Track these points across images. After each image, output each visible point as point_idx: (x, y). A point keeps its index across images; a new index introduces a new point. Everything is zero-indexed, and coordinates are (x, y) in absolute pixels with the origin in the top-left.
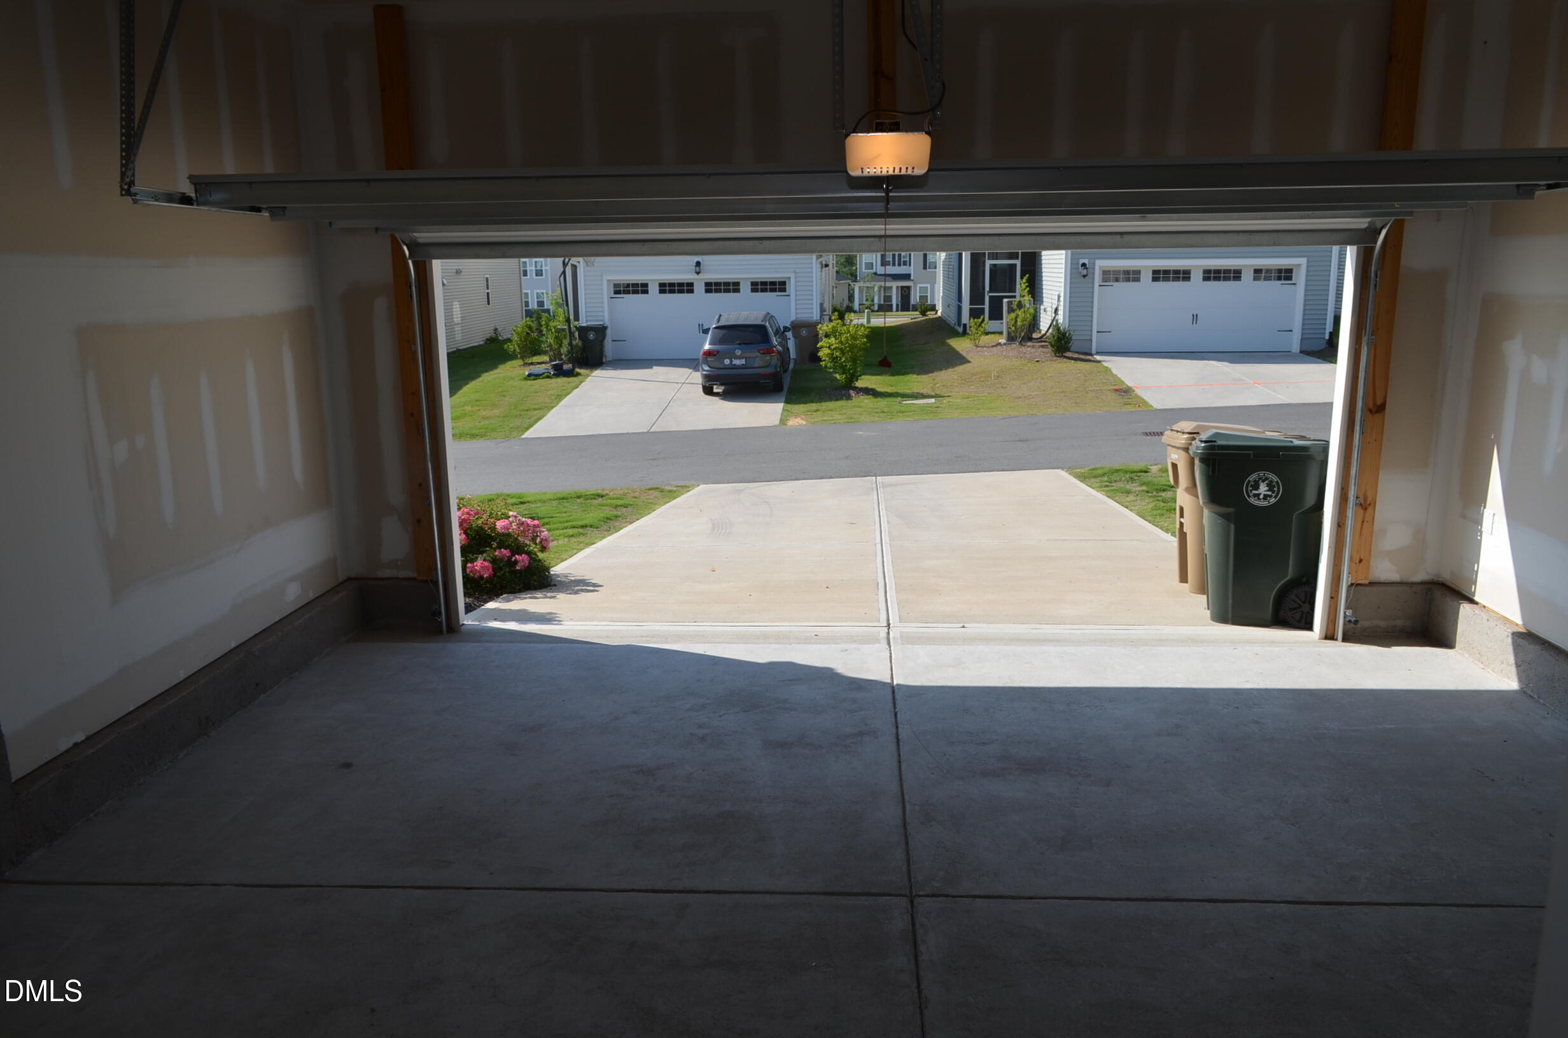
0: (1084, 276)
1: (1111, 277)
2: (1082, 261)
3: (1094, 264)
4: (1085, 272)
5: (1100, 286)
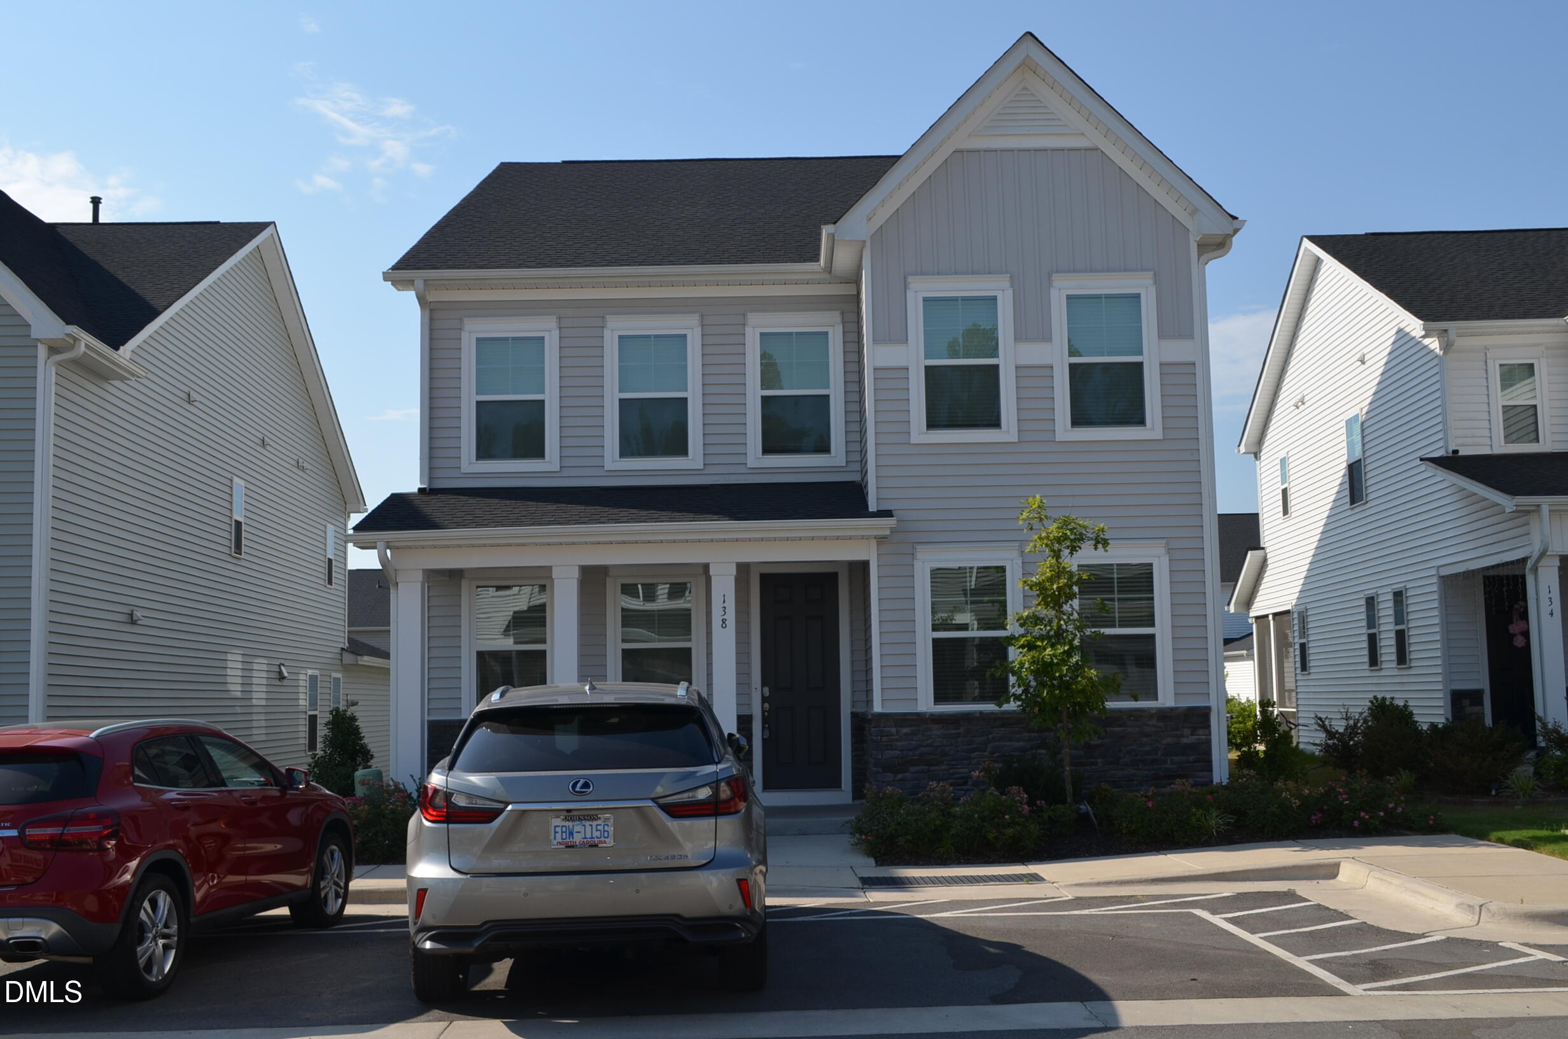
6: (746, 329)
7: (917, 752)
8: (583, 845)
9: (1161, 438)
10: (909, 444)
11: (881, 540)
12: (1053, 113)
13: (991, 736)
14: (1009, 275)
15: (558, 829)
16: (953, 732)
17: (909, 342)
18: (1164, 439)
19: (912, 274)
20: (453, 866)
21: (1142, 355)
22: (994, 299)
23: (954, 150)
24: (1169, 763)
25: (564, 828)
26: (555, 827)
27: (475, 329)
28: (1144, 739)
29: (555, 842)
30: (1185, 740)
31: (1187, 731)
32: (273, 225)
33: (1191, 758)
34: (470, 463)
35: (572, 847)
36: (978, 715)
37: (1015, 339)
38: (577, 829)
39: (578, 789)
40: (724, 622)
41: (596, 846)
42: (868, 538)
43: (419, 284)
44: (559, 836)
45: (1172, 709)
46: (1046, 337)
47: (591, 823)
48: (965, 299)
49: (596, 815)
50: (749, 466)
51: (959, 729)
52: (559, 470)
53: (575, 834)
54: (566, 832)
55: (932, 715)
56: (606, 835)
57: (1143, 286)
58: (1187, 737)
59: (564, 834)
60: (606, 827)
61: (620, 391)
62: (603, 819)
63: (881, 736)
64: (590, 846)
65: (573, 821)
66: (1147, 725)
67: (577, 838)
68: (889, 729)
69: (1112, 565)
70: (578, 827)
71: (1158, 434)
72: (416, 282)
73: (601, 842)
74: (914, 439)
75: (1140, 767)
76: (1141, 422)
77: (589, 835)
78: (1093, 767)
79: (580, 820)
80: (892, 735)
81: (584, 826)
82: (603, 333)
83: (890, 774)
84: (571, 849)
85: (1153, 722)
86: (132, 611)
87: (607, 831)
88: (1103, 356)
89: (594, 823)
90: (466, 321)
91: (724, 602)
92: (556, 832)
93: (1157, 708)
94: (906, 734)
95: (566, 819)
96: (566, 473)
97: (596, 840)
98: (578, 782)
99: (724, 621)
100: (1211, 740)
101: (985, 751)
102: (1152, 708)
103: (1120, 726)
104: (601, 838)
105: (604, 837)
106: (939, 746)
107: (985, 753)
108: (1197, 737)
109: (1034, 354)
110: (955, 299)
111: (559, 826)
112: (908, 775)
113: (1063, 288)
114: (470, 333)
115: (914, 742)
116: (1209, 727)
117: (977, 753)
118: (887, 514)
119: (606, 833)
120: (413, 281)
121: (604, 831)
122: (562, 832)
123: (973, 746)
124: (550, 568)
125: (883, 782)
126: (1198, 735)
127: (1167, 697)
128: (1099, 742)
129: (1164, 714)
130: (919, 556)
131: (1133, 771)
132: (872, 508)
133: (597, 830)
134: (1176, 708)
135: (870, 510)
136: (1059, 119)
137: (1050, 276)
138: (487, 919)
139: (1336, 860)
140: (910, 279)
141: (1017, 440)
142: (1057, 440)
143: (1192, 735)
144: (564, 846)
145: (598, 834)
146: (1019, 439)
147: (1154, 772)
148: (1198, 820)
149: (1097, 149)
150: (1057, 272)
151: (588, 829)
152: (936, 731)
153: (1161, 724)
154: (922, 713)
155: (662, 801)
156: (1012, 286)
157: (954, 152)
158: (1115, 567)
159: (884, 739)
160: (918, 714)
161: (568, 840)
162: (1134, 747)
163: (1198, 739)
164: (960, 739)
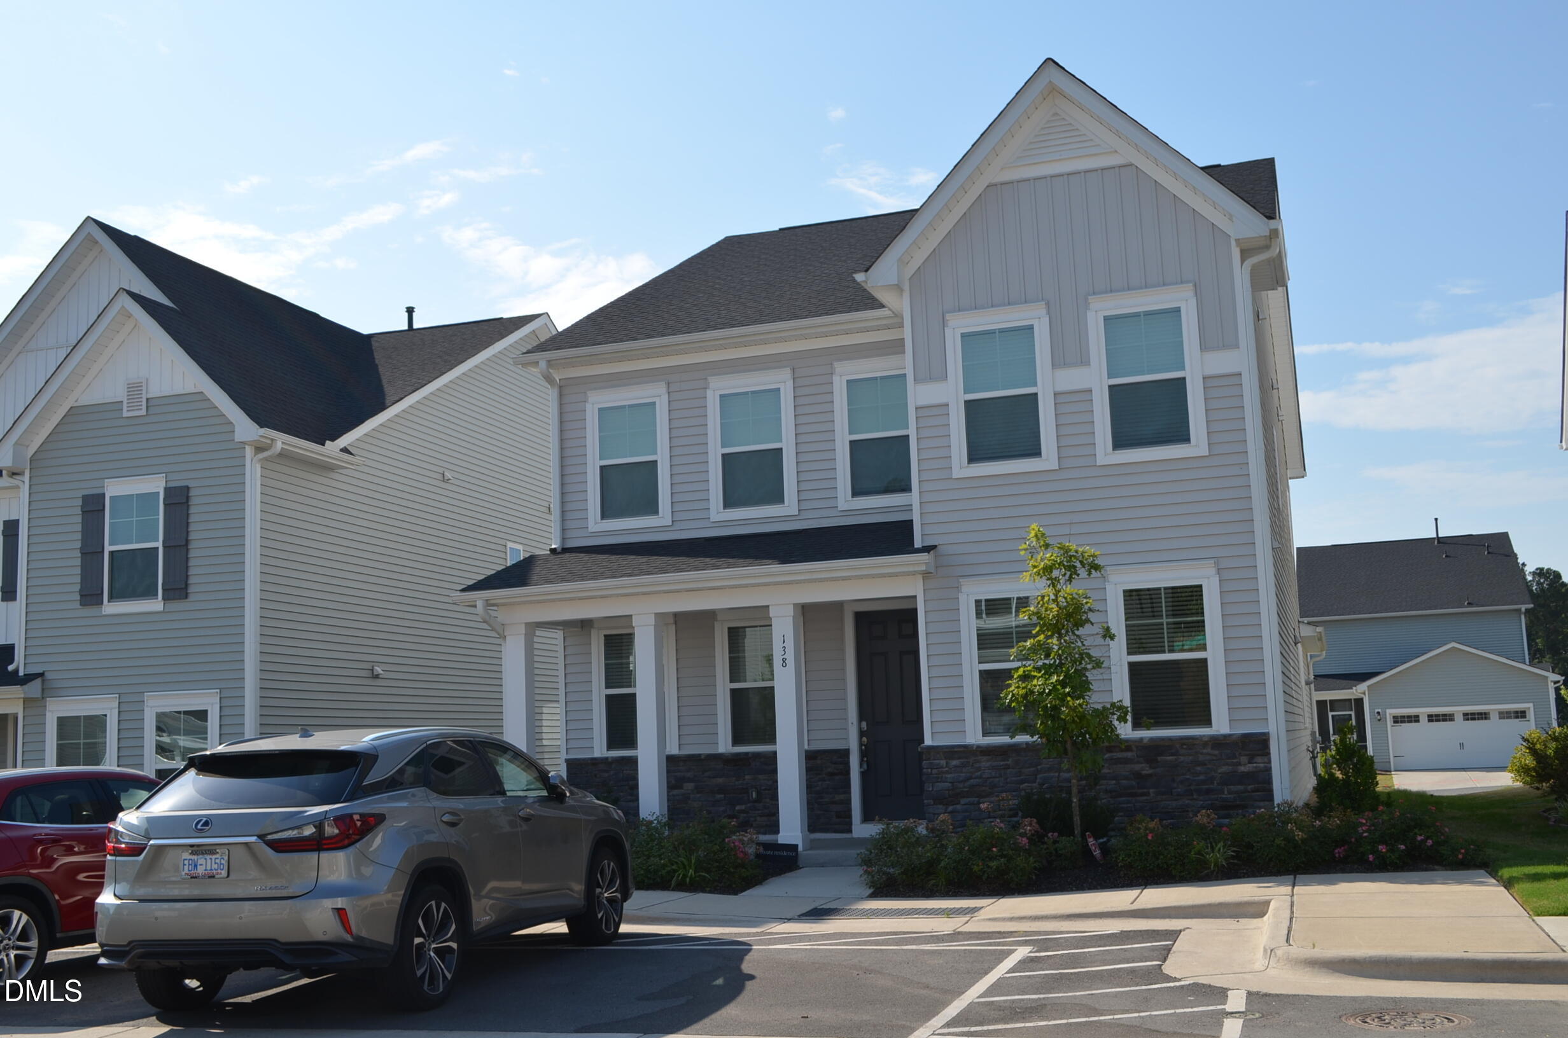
0: (1379, 720)
1: (1397, 720)
2: (1376, 711)
3: (1385, 712)
4: (1379, 717)
5: (1393, 726)
6: (834, 377)
7: (968, 784)
8: (204, 876)
9: (1207, 454)
10: (952, 478)
11: (926, 575)
12: (1085, 135)
13: (1039, 767)
14: (1044, 303)
15: (186, 862)
16: (1002, 763)
17: (948, 378)
18: (1210, 455)
19: (948, 312)
20: (116, 892)
21: (1184, 370)
22: (1031, 328)
23: (986, 185)
24: (1226, 792)
25: (190, 861)
26: (184, 860)
27: (598, 400)
28: (1199, 768)
29: (183, 873)
30: (1242, 769)
31: (1244, 759)
32: (546, 315)
33: (1250, 787)
34: (596, 523)
35: (196, 877)
36: (1024, 746)
37: (1053, 366)
38: (200, 862)
39: (199, 827)
40: (784, 662)
41: (214, 877)
42: (914, 573)
43: (543, 364)
44: (186, 867)
45: (1225, 736)
46: (1084, 361)
47: (211, 857)
48: (1002, 331)
49: (215, 850)
50: (840, 509)
51: (1008, 761)
52: (670, 524)
53: (198, 867)
54: (192, 865)
55: (978, 747)
56: (222, 867)
57: (1183, 299)
58: (1245, 765)
59: (190, 867)
60: (222, 860)
61: (723, 447)
62: (220, 854)
63: (932, 769)
64: (209, 877)
65: (198, 855)
66: (1202, 754)
67: (201, 870)
68: (938, 761)
69: (1159, 589)
70: (201, 860)
71: (1204, 451)
72: (540, 364)
73: (217, 874)
74: (956, 473)
75: (1195, 797)
76: (1186, 439)
77: (209, 868)
78: (1145, 798)
79: (203, 854)
80: (942, 767)
81: (206, 859)
82: (706, 393)
83: (941, 806)
84: (195, 880)
85: (1208, 750)
86: (373, 667)
87: (223, 864)
88: (1144, 374)
89: (214, 857)
90: (589, 393)
91: (784, 642)
92: (184, 865)
93: (1208, 735)
94: (956, 766)
95: (192, 853)
96: (677, 526)
97: (214, 872)
98: (200, 821)
99: (784, 660)
100: (1271, 768)
101: (1035, 782)
102: (1204, 736)
103: (1172, 755)
104: (217, 870)
105: (221, 869)
106: (988, 778)
107: (1034, 784)
108: (1255, 765)
109: (1071, 379)
110: (992, 332)
111: (186, 860)
112: (958, 807)
113: (1100, 308)
114: (593, 404)
115: (964, 775)
116: (1269, 754)
117: (1026, 784)
118: (927, 549)
119: (222, 866)
120: (538, 362)
121: (221, 864)
122: (189, 865)
123: (1022, 777)
124: (631, 616)
125: (934, 814)
126: (1256, 763)
127: (1221, 724)
128: (1151, 771)
129: (1219, 743)
130: (964, 589)
131: (1187, 802)
132: (918, 544)
133: (215, 863)
134: (1230, 735)
135: (916, 546)
136: (1091, 140)
137: (1086, 299)
138: (130, 939)
139: (1267, 898)
140: (948, 316)
141: (1057, 468)
142: (1098, 464)
143: (1249, 763)
144: (189, 877)
145: (216, 866)
146: (1059, 466)
147: (1210, 802)
148: (1199, 853)
149: (1131, 165)
150: (1094, 293)
151: (209, 861)
152: (985, 763)
153: (1216, 752)
154: (970, 745)
155: (270, 837)
156: (1049, 313)
157: (988, 186)
158: (1162, 590)
159: (935, 771)
160: (965, 746)
161: (193, 872)
162: (1188, 777)
163: (1256, 767)
164: (1009, 770)
